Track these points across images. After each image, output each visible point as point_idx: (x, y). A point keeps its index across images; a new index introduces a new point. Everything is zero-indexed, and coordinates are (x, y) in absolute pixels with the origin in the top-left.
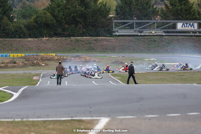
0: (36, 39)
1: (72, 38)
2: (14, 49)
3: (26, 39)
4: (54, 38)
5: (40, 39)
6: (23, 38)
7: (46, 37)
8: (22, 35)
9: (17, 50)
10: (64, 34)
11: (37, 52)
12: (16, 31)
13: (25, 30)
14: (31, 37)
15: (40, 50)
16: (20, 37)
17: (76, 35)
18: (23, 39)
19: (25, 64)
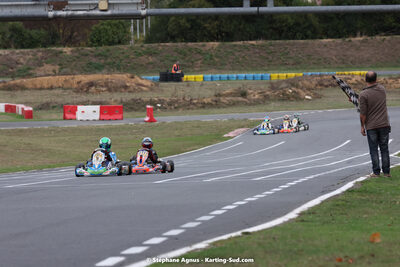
0: (339, 41)
2: (291, 62)
3: (318, 42)
4: (378, 37)
5: (347, 40)
6: (313, 38)
7: (361, 35)
8: (309, 32)
9: (297, 65)
11: (342, 69)
12: (298, 24)
13: (315, 21)
14: (328, 37)
16: (306, 37)
18: (310, 41)
19: (266, 97)
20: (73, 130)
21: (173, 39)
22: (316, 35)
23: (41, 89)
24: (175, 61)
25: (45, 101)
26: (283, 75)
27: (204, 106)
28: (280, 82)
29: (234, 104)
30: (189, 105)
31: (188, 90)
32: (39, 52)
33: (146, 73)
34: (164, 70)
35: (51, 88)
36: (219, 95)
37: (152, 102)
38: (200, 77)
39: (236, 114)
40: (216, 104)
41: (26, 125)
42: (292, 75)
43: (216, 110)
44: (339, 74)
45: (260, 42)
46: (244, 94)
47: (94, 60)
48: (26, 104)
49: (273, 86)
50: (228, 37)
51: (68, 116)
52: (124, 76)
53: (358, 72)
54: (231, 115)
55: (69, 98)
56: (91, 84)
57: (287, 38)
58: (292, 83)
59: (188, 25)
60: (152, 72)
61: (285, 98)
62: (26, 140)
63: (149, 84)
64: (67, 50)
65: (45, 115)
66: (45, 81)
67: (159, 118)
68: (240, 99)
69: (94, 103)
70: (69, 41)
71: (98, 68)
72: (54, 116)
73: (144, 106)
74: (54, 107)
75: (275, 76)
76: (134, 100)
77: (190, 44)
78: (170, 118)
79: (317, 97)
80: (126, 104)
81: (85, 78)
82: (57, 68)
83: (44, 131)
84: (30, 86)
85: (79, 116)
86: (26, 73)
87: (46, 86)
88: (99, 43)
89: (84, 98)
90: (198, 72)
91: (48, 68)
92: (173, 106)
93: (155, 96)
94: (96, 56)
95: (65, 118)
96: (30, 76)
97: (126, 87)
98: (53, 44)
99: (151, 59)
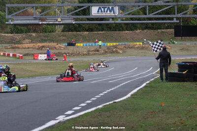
0: (131, 32)
1: (159, 30)
2: (114, 39)
3: (124, 32)
4: (145, 31)
5: (134, 31)
7: (139, 30)
10: (153, 27)
11: (131, 42)
12: (117, 26)
13: (123, 25)
14: (128, 30)
15: (134, 40)
16: (120, 30)
17: (163, 27)
18: (121, 32)
19: (106, 52)
20: (38, 63)
21: (72, 31)
22: (123, 30)
23: (25, 48)
24: (72, 39)
25: (26, 52)
26: (112, 44)
27: (84, 55)
28: (110, 46)
29: (95, 54)
30: (78, 54)
31: (78, 49)
32: (24, 35)
33: (62, 43)
34: (69, 42)
35: (29, 48)
36: (89, 51)
37: (65, 53)
38: (82, 45)
39: (96, 58)
40: (88, 54)
41: (20, 61)
42: (115, 44)
43: (88, 57)
44: (131, 44)
45: (103, 32)
46: (98, 51)
47: (44, 38)
48: (20, 53)
49: (109, 48)
50: (92, 30)
51: (35, 58)
52: (55, 44)
53: (138, 43)
54: (94, 58)
55: (35, 52)
56: (43, 47)
57: (113, 31)
58: (115, 47)
59: (77, 26)
60: (64, 43)
61: (113, 52)
62: (21, 67)
63: (63, 47)
64: (34, 34)
65: (27, 58)
66: (27, 45)
67: (68, 59)
68: (97, 52)
69: (44, 54)
70: (35, 31)
71: (45, 41)
72: (30, 58)
73: (63, 55)
74: (30, 55)
75: (109, 44)
76: (59, 53)
77: (78, 33)
78: (72, 59)
79: (124, 52)
80: (56, 54)
81: (41, 45)
82: (30, 41)
83: (27, 63)
84: (21, 47)
85: (39, 58)
86: (19, 42)
87: (27, 47)
88: (46, 32)
89: (41, 52)
90: (81, 43)
91: (27, 41)
92: (73, 55)
93: (66, 51)
94: (44, 37)
95: (34, 59)
96: (21, 43)
97: (55, 48)
98: (29, 32)
99: (64, 38)
